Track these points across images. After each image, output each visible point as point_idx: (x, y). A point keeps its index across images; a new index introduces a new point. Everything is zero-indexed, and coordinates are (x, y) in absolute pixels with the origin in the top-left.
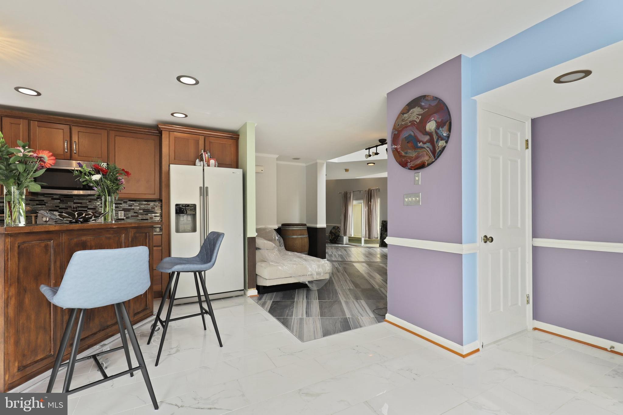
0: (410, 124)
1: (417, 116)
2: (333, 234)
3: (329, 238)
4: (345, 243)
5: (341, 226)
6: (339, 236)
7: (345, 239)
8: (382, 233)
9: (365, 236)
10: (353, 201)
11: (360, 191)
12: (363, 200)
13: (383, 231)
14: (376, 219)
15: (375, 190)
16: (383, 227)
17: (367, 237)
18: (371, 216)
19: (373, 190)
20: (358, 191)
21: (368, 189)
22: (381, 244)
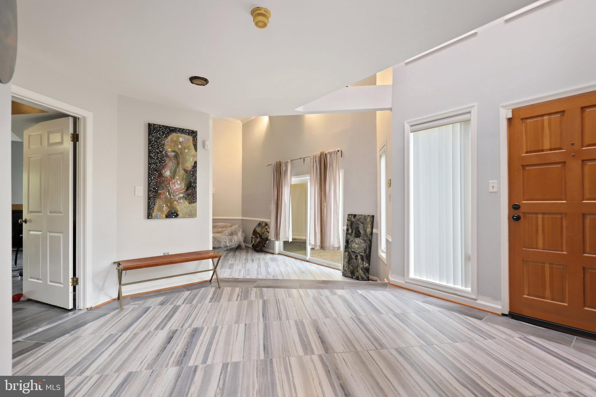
2: (258, 236)
3: (252, 242)
4: (277, 251)
5: (270, 222)
6: (267, 239)
7: (278, 246)
8: (349, 239)
9: (314, 244)
10: (292, 177)
11: (304, 159)
12: (309, 175)
13: (351, 235)
14: (336, 211)
15: (334, 154)
16: (350, 228)
17: (319, 246)
18: (325, 205)
19: (330, 154)
20: (300, 158)
21: (320, 153)
22: (347, 262)
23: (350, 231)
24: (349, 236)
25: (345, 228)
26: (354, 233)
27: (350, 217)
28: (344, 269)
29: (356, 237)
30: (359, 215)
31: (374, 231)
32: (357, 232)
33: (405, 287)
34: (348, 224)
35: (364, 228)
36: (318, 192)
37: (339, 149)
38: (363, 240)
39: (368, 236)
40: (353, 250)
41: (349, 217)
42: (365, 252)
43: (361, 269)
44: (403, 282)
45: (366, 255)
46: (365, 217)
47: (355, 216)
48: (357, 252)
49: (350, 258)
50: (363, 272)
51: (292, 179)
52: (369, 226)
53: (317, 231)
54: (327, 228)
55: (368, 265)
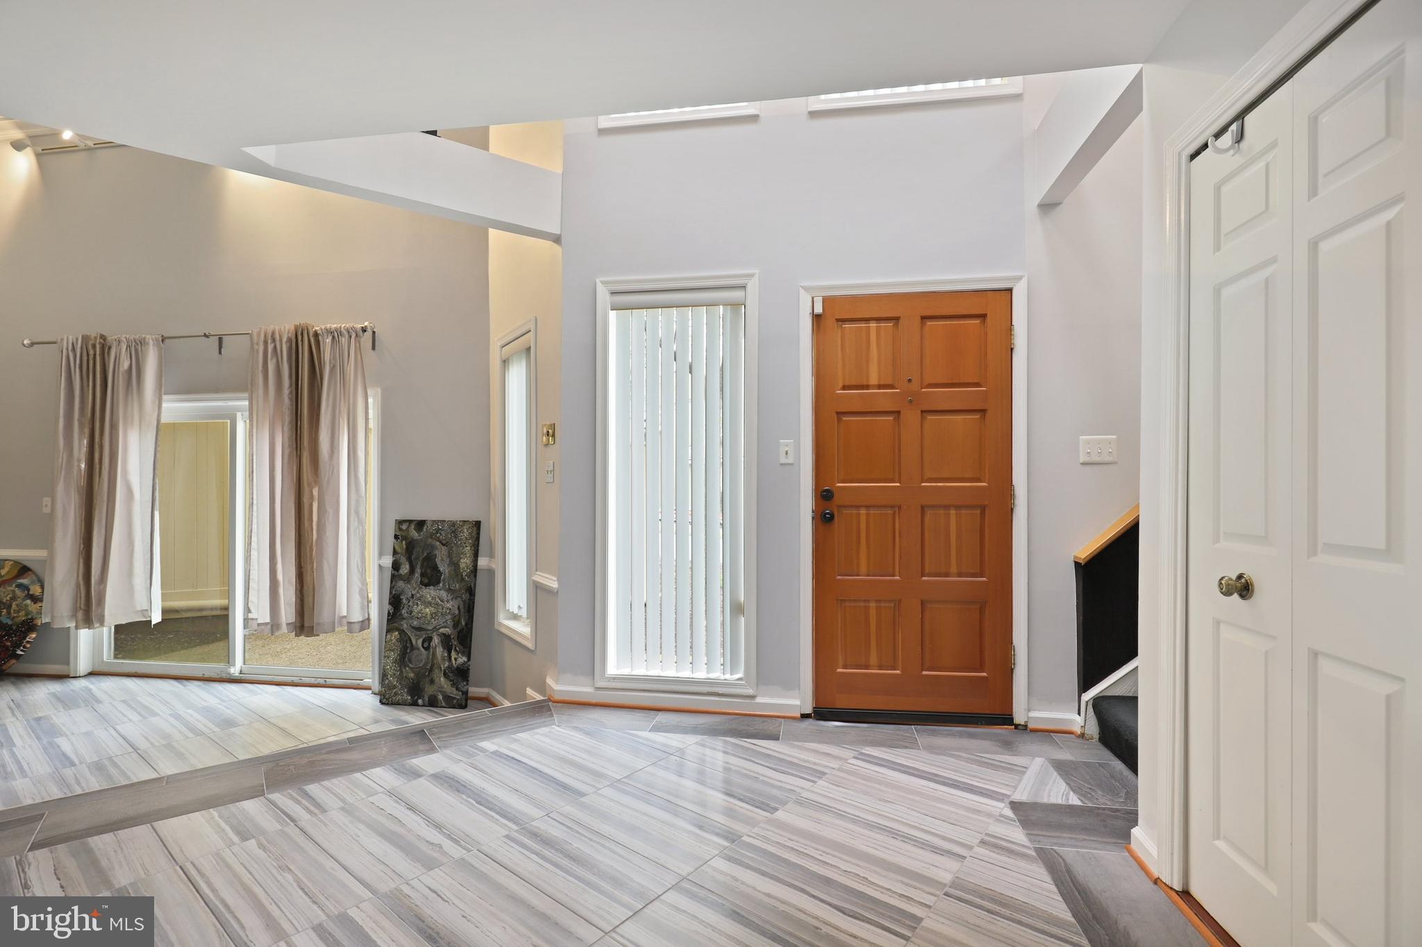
4: (82, 665)
6: (28, 626)
7: (90, 643)
8: (402, 592)
9: (268, 620)
10: (165, 397)
11: (220, 340)
12: (246, 395)
13: (407, 579)
14: (357, 513)
15: (347, 336)
16: (403, 560)
17: (288, 624)
18: (315, 492)
19: (333, 337)
20: (205, 335)
21: (293, 328)
22: (395, 661)
23: (405, 569)
24: (401, 584)
25: (388, 561)
26: (417, 575)
27: (404, 527)
28: (387, 682)
29: (426, 585)
30: (434, 522)
31: (482, 562)
32: (429, 571)
33: (594, 701)
34: (398, 549)
35: (450, 556)
36: (287, 452)
37: (366, 324)
38: (449, 590)
39: (463, 579)
40: (415, 623)
41: (400, 529)
42: (456, 624)
43: (445, 674)
44: (590, 690)
45: (460, 632)
46: (454, 527)
47: (421, 524)
48: (430, 628)
49: (405, 648)
50: (451, 681)
51: (164, 405)
52: (468, 550)
53: (280, 576)
54: (325, 565)
55: (465, 659)
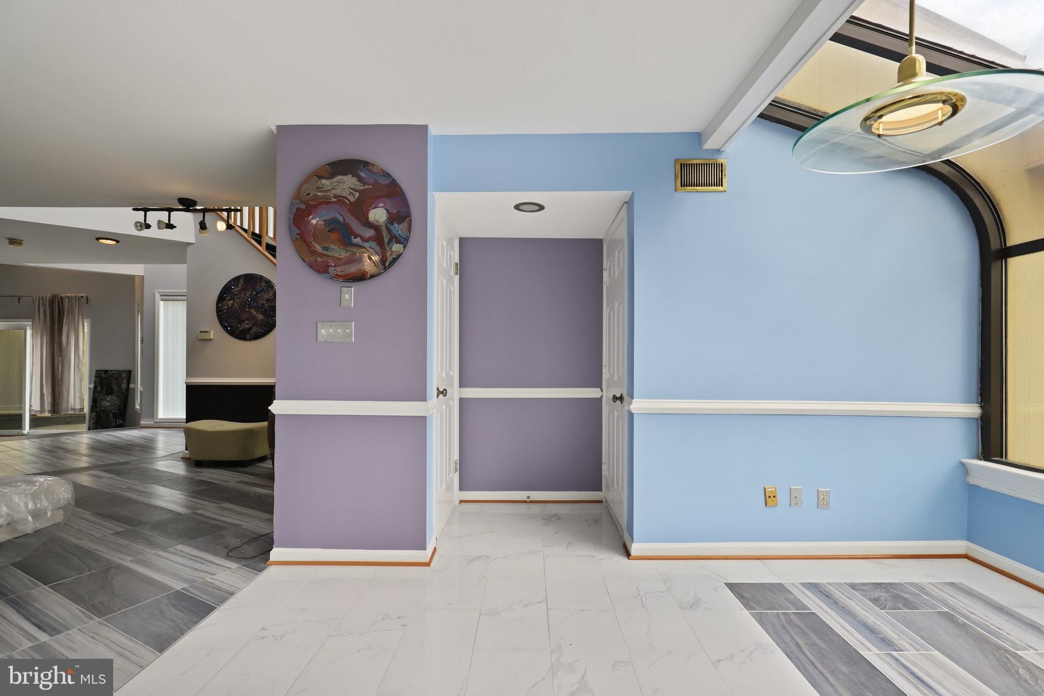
0: (334, 200)
1: (350, 190)
8: (98, 397)
9: (39, 409)
11: (19, 298)
12: (31, 320)
13: (100, 393)
14: (78, 367)
15: (75, 299)
16: (98, 385)
17: (48, 410)
18: (60, 360)
19: (69, 299)
20: (11, 296)
21: (51, 295)
22: (93, 423)
23: (99, 389)
24: (97, 394)
25: (92, 386)
26: (104, 391)
27: (99, 373)
29: (108, 395)
30: (112, 371)
31: (131, 386)
32: (109, 389)
33: (152, 426)
34: (97, 381)
35: (118, 384)
36: (49, 344)
37: (83, 294)
38: (117, 397)
39: (122, 392)
40: (103, 409)
42: (119, 409)
44: (153, 423)
45: (120, 412)
46: (120, 373)
47: (106, 372)
48: (109, 410)
49: (98, 418)
52: (125, 381)
53: (45, 393)
54: (64, 387)
55: (122, 421)
